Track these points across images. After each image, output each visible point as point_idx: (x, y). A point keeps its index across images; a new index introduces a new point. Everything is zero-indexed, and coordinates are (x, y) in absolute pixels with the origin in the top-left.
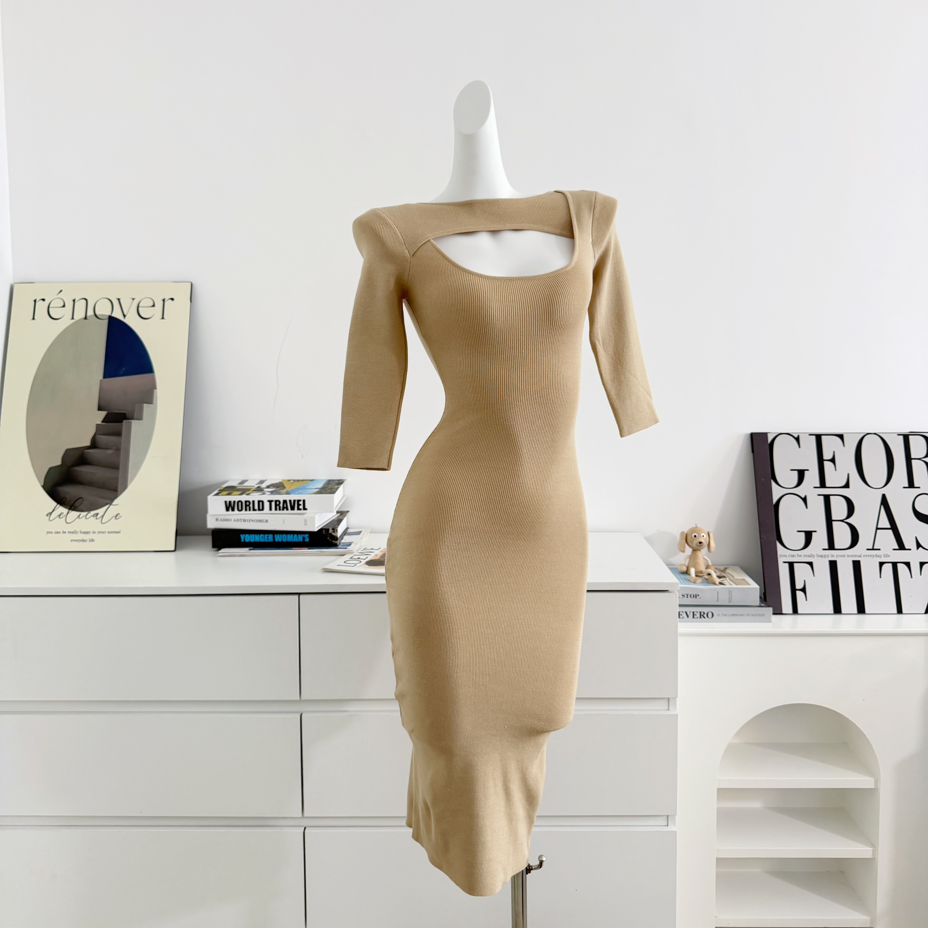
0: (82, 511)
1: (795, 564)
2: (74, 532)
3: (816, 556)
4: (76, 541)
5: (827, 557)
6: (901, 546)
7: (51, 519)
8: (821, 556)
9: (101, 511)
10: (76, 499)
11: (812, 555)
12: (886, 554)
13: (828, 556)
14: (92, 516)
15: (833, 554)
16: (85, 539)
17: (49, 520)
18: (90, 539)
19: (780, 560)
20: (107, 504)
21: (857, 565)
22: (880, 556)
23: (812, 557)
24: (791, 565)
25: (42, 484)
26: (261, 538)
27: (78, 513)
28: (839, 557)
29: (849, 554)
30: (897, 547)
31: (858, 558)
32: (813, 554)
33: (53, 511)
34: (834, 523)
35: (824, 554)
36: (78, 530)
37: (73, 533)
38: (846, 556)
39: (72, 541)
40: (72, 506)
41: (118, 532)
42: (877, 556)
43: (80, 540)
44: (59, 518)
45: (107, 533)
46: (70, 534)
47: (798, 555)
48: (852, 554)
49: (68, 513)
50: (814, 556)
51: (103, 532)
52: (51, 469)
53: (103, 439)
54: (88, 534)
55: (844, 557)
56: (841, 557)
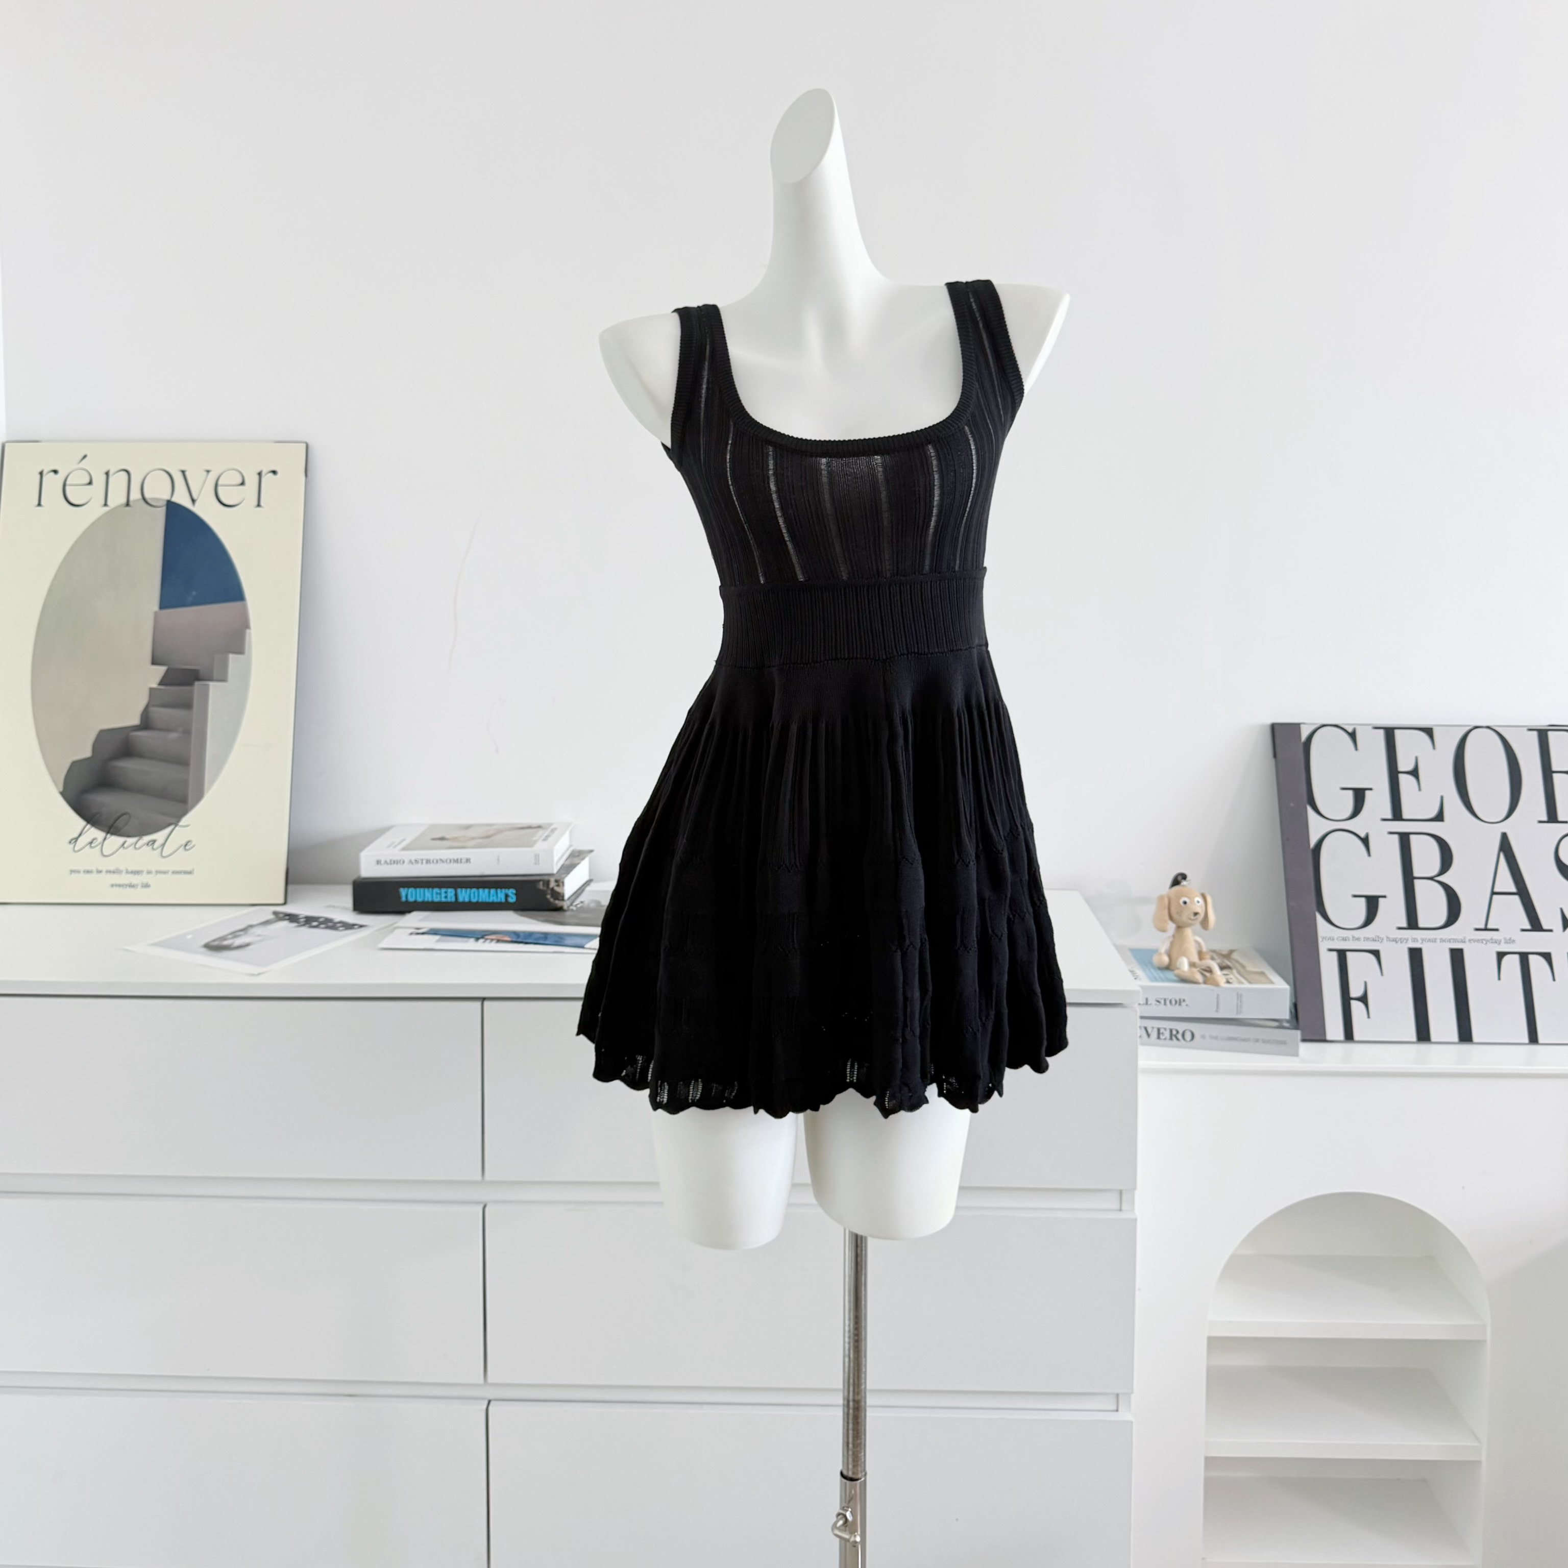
0: (129, 836)
1: (1349, 954)
2: (117, 872)
3: (1385, 938)
4: (119, 886)
5: (1405, 941)
6: (1536, 925)
7: (76, 849)
8: (1395, 940)
9: (160, 836)
10: (119, 814)
11: (1378, 937)
12: (1508, 938)
13: (1407, 940)
14: (144, 845)
15: (1414, 937)
16: (132, 884)
17: (74, 851)
18: (142, 884)
19: (1323, 947)
20: (169, 825)
21: (1457, 957)
22: (1497, 942)
23: (1378, 941)
24: (1342, 955)
25: (61, 790)
26: (434, 896)
27: (121, 840)
28: (1425, 940)
29: (1444, 937)
30: (1529, 927)
31: (1457, 943)
32: (1380, 936)
33: (80, 835)
34: (1416, 882)
35: (1399, 937)
36: (122, 868)
37: (114, 872)
38: (1438, 941)
39: (112, 886)
40: (112, 829)
41: (190, 873)
42: (1494, 941)
43: (126, 885)
44: (91, 847)
45: (170, 873)
46: (108, 874)
47: (1353, 937)
48: (1450, 938)
49: (105, 839)
50: (1383, 939)
51: (165, 872)
52: (74, 764)
53: (161, 714)
54: (139, 874)
55: (1435, 942)
56: (1429, 943)
